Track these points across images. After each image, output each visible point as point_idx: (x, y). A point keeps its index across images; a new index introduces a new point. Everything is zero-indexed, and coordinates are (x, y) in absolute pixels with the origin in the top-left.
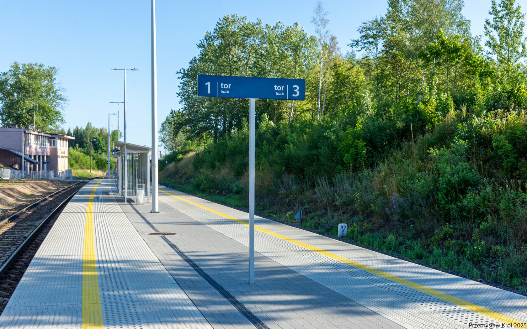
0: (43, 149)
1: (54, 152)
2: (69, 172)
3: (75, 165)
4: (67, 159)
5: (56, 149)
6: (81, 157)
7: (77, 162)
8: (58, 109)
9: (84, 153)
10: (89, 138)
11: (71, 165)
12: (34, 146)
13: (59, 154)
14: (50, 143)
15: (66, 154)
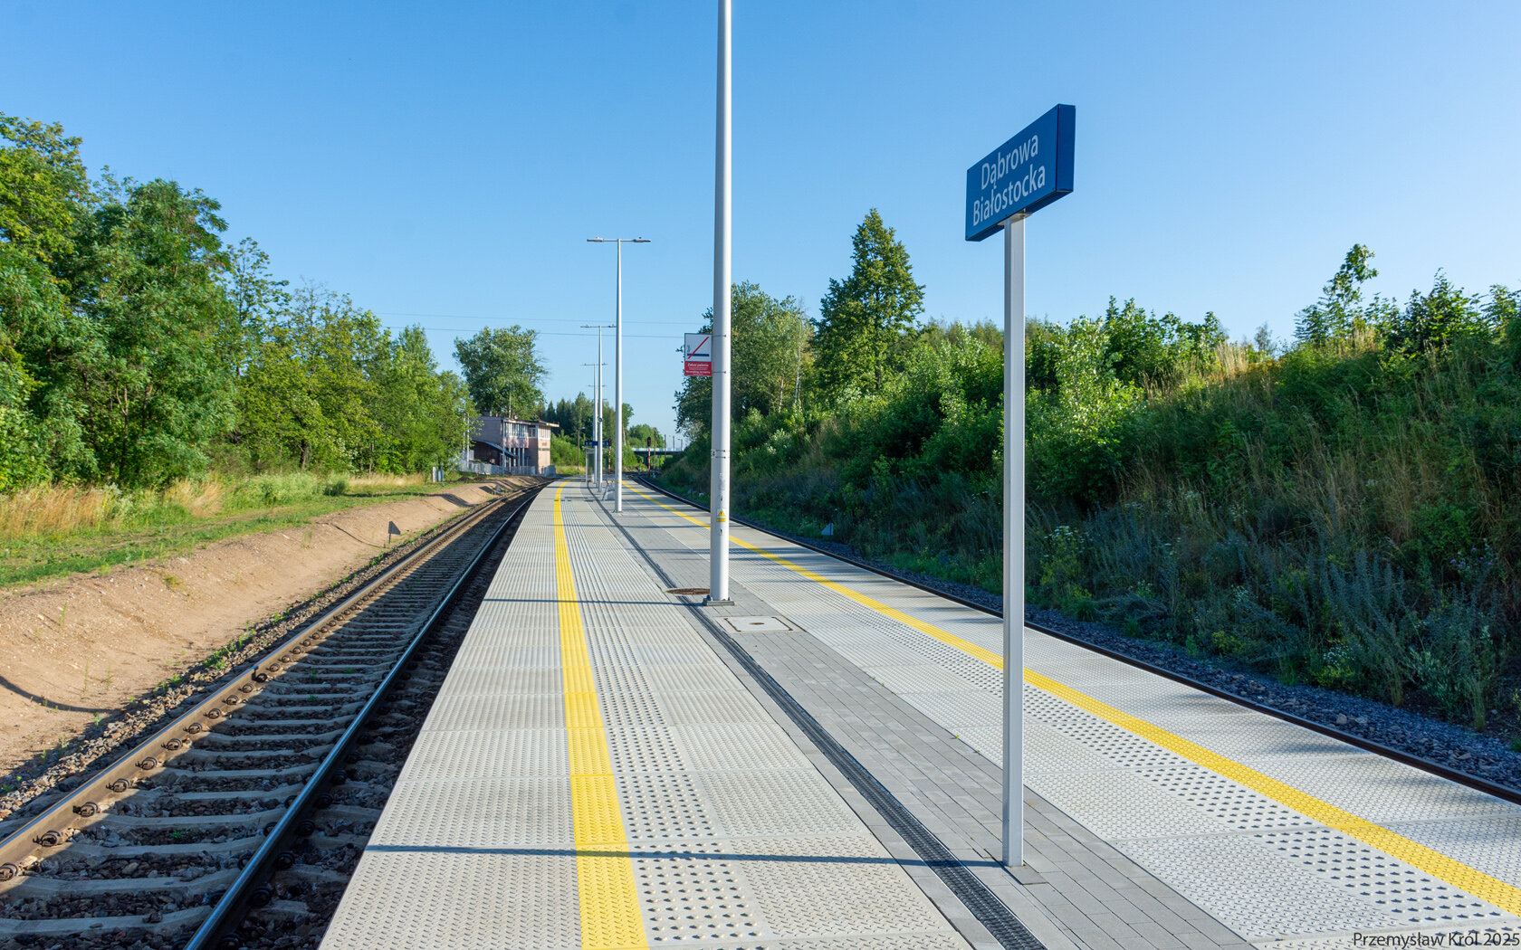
0: (522, 441)
1: (534, 442)
2: (552, 468)
3: (559, 459)
4: (549, 453)
5: (536, 440)
6: (568, 449)
7: (561, 456)
8: (538, 386)
9: (572, 442)
10: (580, 417)
11: (554, 460)
12: (511, 437)
13: (540, 446)
14: (529, 432)
15: (548, 446)
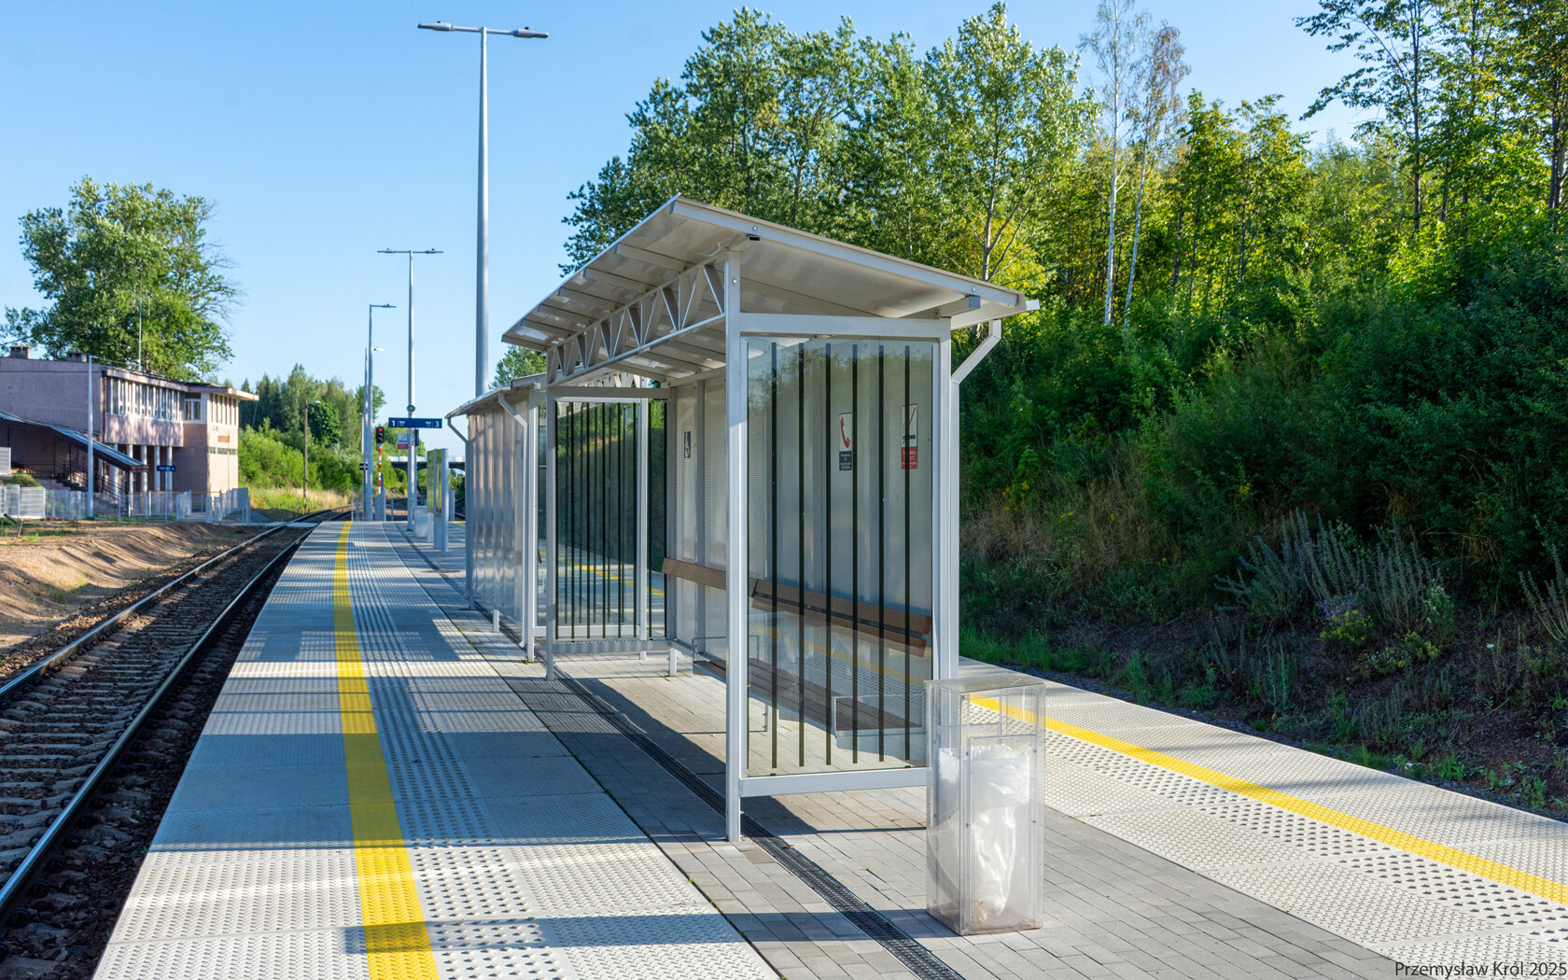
0: (164, 428)
1: (198, 436)
2: (241, 494)
3: (261, 474)
4: (234, 459)
5: (204, 427)
6: (278, 455)
7: (264, 467)
8: (211, 317)
9: (286, 442)
10: (297, 406)
11: (248, 475)
12: (133, 418)
13: (213, 442)
14: (185, 409)
15: (234, 444)
